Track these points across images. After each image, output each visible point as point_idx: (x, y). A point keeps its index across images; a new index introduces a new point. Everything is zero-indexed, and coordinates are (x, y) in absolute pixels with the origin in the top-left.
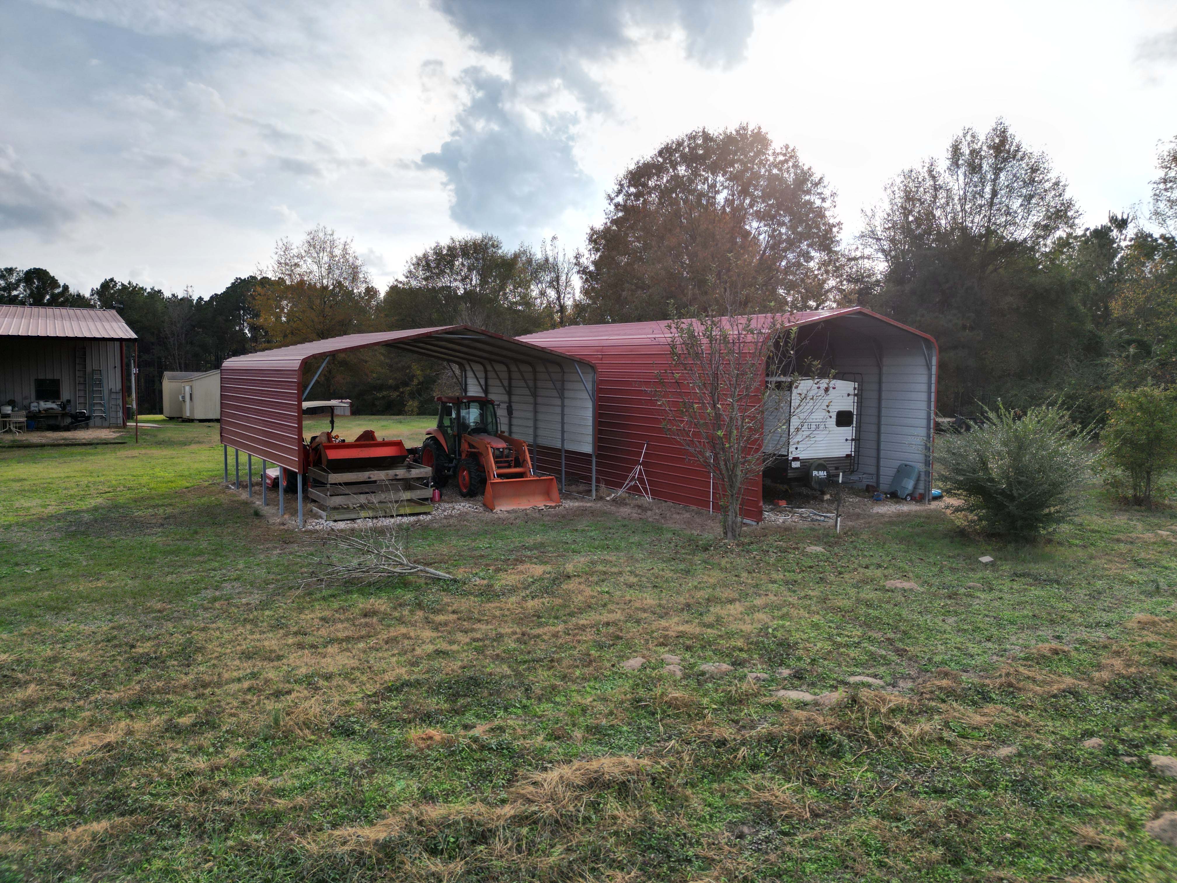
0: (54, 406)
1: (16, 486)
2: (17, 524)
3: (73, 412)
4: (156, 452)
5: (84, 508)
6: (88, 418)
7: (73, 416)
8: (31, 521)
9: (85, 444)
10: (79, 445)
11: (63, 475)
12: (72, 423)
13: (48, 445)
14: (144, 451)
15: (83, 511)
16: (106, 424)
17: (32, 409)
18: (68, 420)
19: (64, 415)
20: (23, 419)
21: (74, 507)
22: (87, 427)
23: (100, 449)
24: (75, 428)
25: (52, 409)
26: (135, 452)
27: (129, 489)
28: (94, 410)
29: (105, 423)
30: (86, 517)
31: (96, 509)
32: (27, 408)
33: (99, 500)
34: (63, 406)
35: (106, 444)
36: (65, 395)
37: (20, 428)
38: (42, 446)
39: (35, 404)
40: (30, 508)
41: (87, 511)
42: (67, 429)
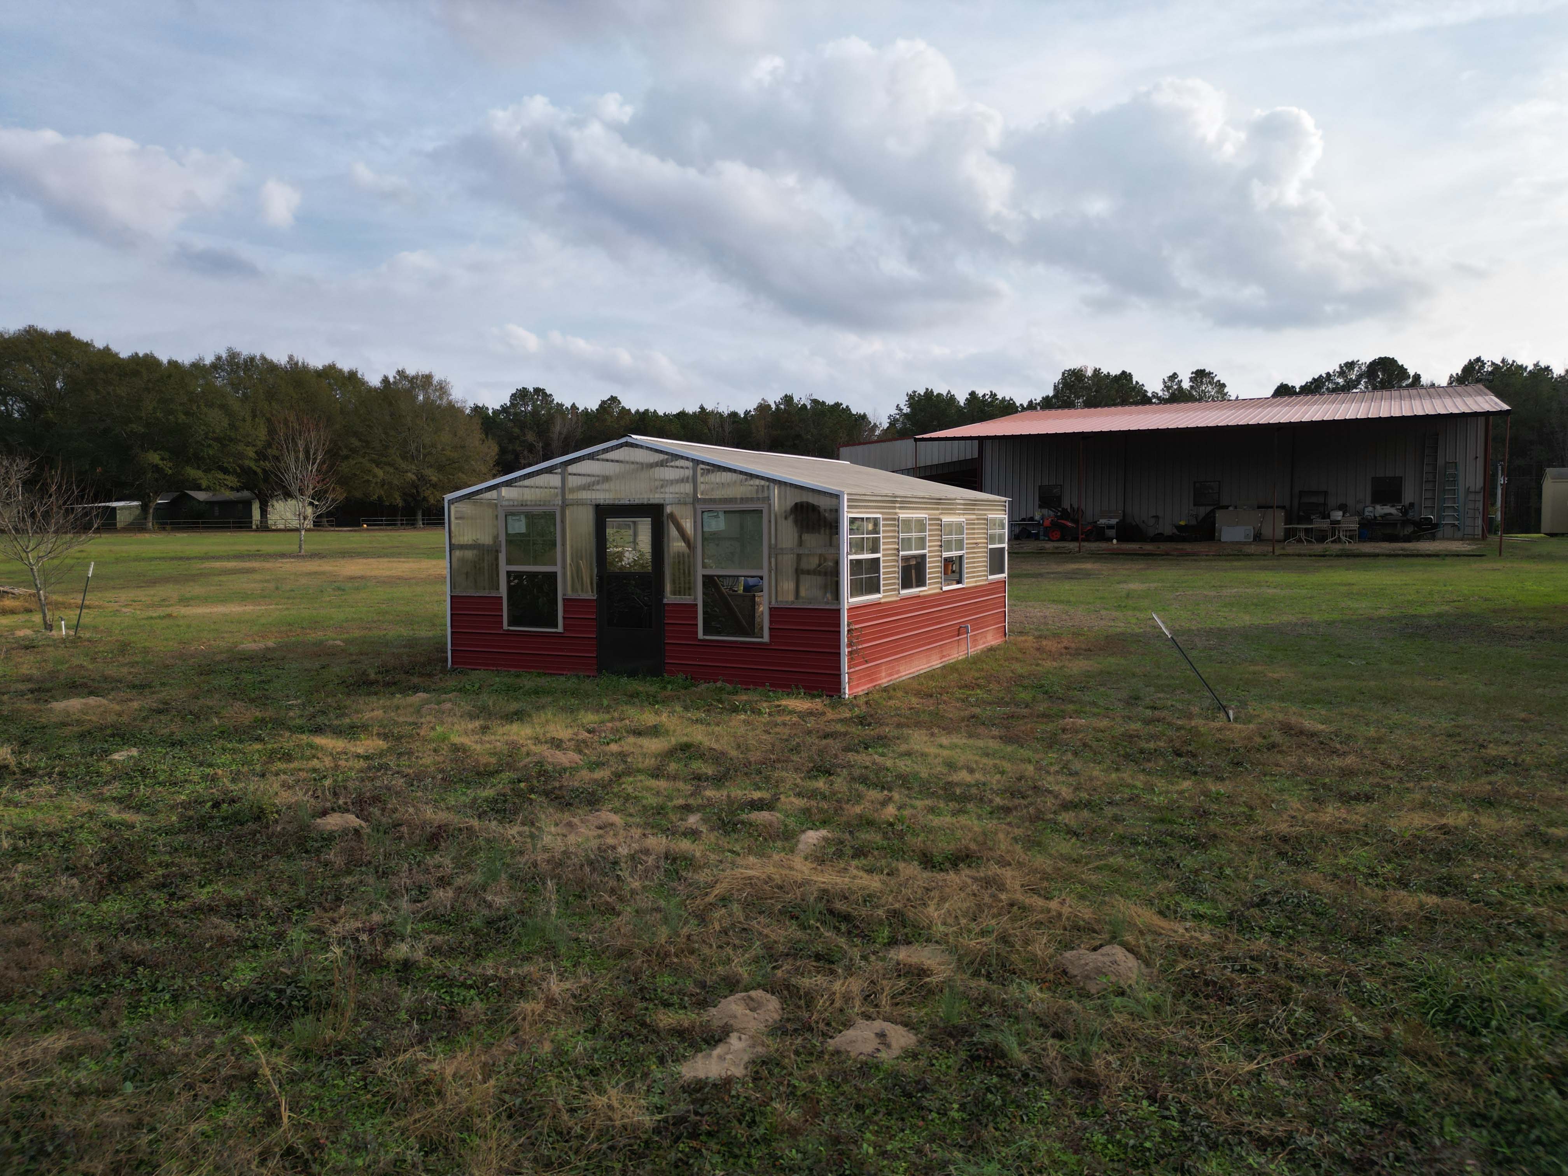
0: (1393, 511)
1: (1343, 589)
2: (1342, 621)
3: (1417, 519)
4: (1527, 566)
5: (1425, 614)
6: (1436, 526)
7: (1414, 523)
8: (1358, 620)
9: (1429, 556)
10: (1422, 556)
11: (1399, 582)
12: (1414, 532)
13: (1383, 555)
14: (1509, 565)
15: (1423, 616)
16: (1459, 534)
17: (1367, 514)
18: (1409, 529)
19: (1405, 523)
20: (1355, 526)
21: (1412, 612)
22: (1433, 538)
23: (1448, 560)
24: (1418, 539)
25: (1391, 514)
26: (1498, 565)
27: (1486, 600)
28: (1444, 517)
29: (1458, 532)
30: (1426, 622)
31: (1440, 615)
32: (1360, 513)
33: (1447, 608)
34: (1405, 511)
35: (1458, 556)
36: (1408, 496)
37: (1351, 537)
38: (1376, 555)
39: (1371, 509)
40: (1357, 609)
41: (1429, 616)
42: (1408, 539)
